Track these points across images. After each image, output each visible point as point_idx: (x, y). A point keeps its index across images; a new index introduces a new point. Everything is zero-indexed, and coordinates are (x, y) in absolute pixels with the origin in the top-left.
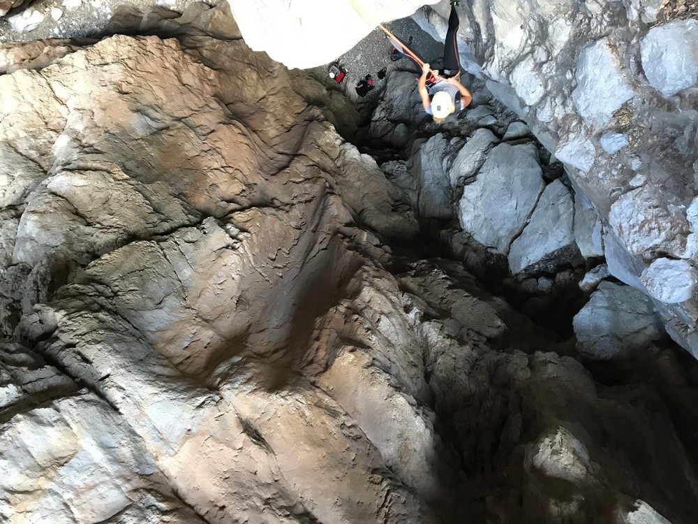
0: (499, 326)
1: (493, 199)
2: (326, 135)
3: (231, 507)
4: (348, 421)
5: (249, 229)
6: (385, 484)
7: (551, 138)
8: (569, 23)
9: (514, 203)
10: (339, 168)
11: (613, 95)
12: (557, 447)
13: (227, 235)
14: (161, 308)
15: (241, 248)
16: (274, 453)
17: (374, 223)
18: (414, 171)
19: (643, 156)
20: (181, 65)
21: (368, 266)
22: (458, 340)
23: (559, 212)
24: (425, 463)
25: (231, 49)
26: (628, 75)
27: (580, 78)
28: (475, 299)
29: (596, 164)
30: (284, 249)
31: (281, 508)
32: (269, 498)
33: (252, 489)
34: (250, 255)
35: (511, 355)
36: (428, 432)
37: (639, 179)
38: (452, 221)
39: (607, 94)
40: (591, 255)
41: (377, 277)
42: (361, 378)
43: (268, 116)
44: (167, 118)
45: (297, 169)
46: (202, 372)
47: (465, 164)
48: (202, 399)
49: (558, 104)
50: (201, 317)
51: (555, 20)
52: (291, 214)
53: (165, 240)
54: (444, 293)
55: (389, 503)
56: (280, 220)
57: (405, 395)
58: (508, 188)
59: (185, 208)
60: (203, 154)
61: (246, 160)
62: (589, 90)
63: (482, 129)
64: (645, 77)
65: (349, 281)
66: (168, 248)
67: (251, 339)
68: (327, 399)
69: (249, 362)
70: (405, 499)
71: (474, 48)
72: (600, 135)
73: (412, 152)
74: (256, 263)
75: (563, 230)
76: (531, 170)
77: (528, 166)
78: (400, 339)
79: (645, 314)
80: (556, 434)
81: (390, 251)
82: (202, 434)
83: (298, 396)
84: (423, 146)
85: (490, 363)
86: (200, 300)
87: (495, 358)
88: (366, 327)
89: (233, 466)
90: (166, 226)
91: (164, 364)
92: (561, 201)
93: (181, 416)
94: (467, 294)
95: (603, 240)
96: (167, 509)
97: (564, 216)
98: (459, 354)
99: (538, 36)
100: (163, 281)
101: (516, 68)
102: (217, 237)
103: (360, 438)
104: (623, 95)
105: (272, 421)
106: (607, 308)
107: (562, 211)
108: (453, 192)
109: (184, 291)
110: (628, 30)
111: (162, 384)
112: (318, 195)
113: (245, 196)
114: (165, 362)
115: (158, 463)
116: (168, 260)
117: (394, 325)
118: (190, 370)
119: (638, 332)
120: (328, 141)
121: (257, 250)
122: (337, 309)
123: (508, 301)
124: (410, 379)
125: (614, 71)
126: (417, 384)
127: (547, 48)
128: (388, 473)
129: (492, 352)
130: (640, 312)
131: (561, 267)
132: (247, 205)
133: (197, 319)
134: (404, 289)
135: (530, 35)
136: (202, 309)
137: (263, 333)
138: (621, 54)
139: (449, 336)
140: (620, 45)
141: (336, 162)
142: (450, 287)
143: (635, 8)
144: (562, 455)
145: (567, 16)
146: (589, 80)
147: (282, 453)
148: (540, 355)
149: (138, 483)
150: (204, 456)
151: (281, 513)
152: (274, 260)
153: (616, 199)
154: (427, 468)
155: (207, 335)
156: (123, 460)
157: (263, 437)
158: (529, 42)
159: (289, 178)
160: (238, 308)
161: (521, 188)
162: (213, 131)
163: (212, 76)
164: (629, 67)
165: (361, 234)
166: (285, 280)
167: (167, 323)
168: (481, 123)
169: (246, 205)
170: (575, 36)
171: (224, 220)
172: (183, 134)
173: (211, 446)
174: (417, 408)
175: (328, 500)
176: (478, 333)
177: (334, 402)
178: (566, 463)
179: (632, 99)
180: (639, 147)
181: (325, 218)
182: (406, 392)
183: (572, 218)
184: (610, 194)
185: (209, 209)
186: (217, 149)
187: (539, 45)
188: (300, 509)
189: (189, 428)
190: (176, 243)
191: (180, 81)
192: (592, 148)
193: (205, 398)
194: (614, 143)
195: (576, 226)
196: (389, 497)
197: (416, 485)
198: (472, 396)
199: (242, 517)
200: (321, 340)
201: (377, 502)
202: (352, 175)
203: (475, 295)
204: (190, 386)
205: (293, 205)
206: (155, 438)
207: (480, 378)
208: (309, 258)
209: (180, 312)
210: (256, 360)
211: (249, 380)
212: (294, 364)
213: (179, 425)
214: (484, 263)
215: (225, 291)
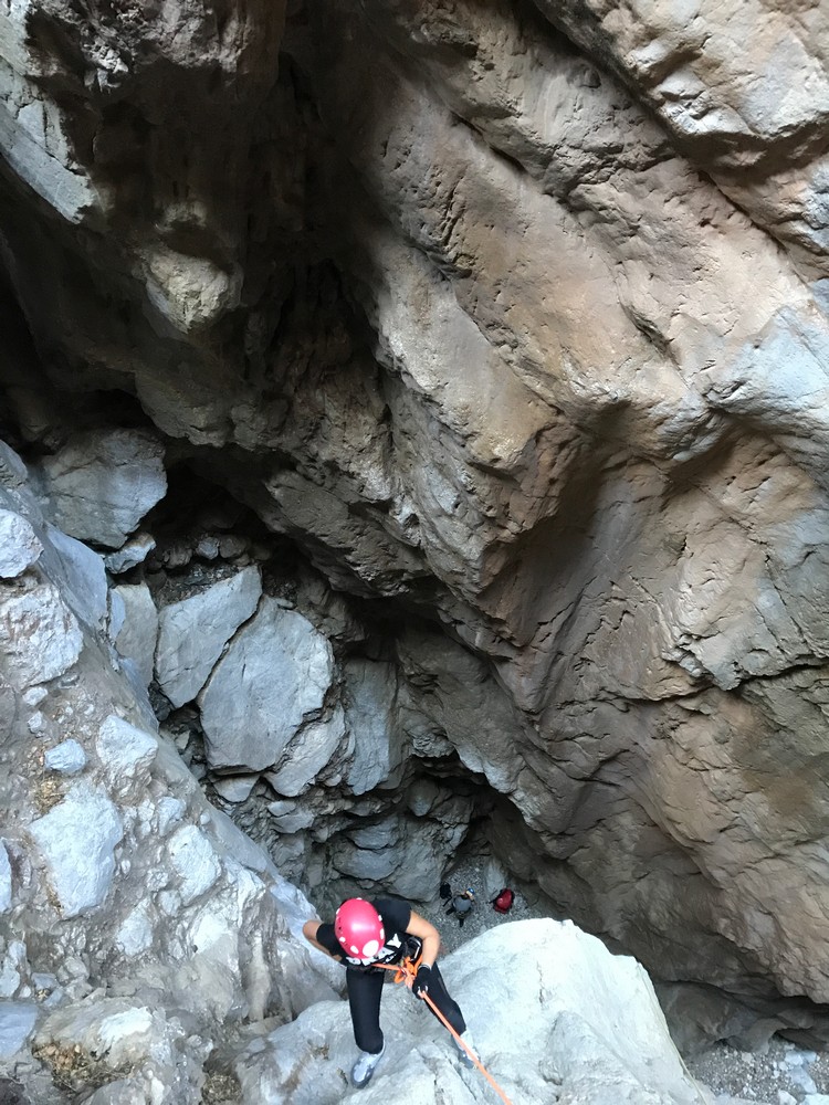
0: (277, 487)
1: (279, 684)
2: (539, 809)
3: (691, 225)
4: (506, 352)
5: (664, 663)
6: (452, 255)
7: (168, 772)
8: (120, 947)
9: (247, 675)
10: (520, 754)
11: (60, 829)
12: (192, 303)
13: (699, 658)
14: (807, 545)
15: (677, 634)
16: (622, 306)
17: (466, 660)
18: (399, 738)
19: (24, 731)
20: (775, 949)
21: (473, 593)
22: (339, 469)
23: (180, 655)
24: (392, 285)
25: (692, 966)
26: (36, 858)
27: (108, 860)
28: (311, 530)
29: (96, 725)
30: (609, 628)
31: (613, 221)
32: (632, 236)
33: (657, 252)
34: (663, 623)
35: (260, 443)
36: (386, 332)
37: (32, 697)
38: (345, 653)
39: (69, 831)
40: (134, 587)
41: (457, 573)
42: (484, 418)
43: (632, 847)
44: (799, 861)
45: (586, 757)
46: (739, 437)
47: (320, 741)
48: (734, 396)
49: (148, 823)
50: (742, 527)
51: (141, 953)
52: (597, 685)
53: (800, 657)
54: (357, 543)
55: (445, 225)
56: (613, 676)
57: (417, 389)
58: (255, 698)
59: (768, 707)
60: (737, 795)
61: (669, 779)
62: (96, 839)
63: (291, 795)
64: (9, 852)
65: (502, 571)
66: (795, 644)
67: (660, 488)
68: (538, 387)
69: (662, 450)
70: (422, 230)
71: (279, 925)
72: (86, 770)
73: (402, 767)
74: (654, 609)
75: (175, 628)
76: (218, 725)
77: (222, 730)
78: (424, 474)
79: (60, 494)
80: (192, 322)
81: (439, 612)
82: (737, 341)
83: (581, 393)
84: (385, 776)
85: (291, 432)
86: (744, 555)
87: (284, 439)
88: (475, 497)
89: (687, 288)
90: (798, 680)
91: (799, 455)
92: (174, 673)
93: (771, 370)
94: (324, 539)
95: (109, 609)
96: (794, 223)
97: (171, 649)
98: (336, 448)
99: (171, 931)
100: (802, 589)
101: (209, 885)
102: (714, 655)
103: (488, 326)
104: (45, 827)
105: (623, 357)
106: (115, 506)
107: (175, 657)
108: (341, 700)
109: (769, 571)
110: (27, 926)
111: (801, 423)
112: (553, 713)
113: (671, 719)
114: (798, 458)
115: (810, 296)
116: (796, 624)
117: (434, 497)
118: (758, 443)
119: (72, 469)
120: (535, 799)
121: (652, 630)
122: (521, 526)
123: (264, 526)
124: (413, 412)
125: (55, 866)
126: (402, 405)
127: (158, 911)
128: (447, 270)
129: (290, 450)
130: (68, 498)
131: (182, 571)
132: (667, 704)
133: (748, 524)
134: (418, 552)
135: (184, 934)
136: (740, 540)
137: (643, 495)
138: (44, 891)
139: (352, 475)
140: (43, 905)
141: (524, 764)
142: (349, 551)
143: (12, 959)
144: (185, 290)
145: (122, 959)
146: (94, 856)
147: (610, 306)
148: (214, 439)
150: (732, 305)
151: (614, 212)
152: (626, 612)
153: (70, 670)
154: (389, 277)
155: (731, 497)
157: (639, 332)
158: (186, 925)
159: (599, 744)
160: (683, 537)
161: (234, 697)
162: (721, 831)
163: (723, 923)
164: (33, 869)
165: (483, 643)
166: (606, 578)
167: (797, 521)
168: (292, 805)
169: (669, 706)
170: (111, 927)
171: (705, 683)
172: (772, 831)
173: (721, 320)
174: (399, 368)
175: (538, 232)
176: (307, 478)
177: (526, 382)
178: (179, 279)
179: (33, 820)
180: (30, 746)
181: (541, 673)
182: (415, 394)
183: (160, 646)
184: (78, 678)
185: (731, 703)
186: (715, 800)
187: (170, 918)
188: (584, 217)
189: (758, 350)
190: (782, 651)
191: (776, 921)
192: (100, 751)
193: (731, 398)
194: (65, 755)
195: (154, 633)
196: (445, 234)
197: (406, 250)
198: (320, 384)
199: (673, 209)
200: (547, 479)
201: (464, 226)
202: (498, 740)
203: (313, 538)
204: (755, 417)
205: (593, 700)
206: (814, 337)
207: (307, 410)
208: (568, 612)
209: (775, 537)
210: (651, 453)
211: (660, 423)
212: (590, 444)
213: (774, 356)
214: (299, 585)
215: (704, 567)
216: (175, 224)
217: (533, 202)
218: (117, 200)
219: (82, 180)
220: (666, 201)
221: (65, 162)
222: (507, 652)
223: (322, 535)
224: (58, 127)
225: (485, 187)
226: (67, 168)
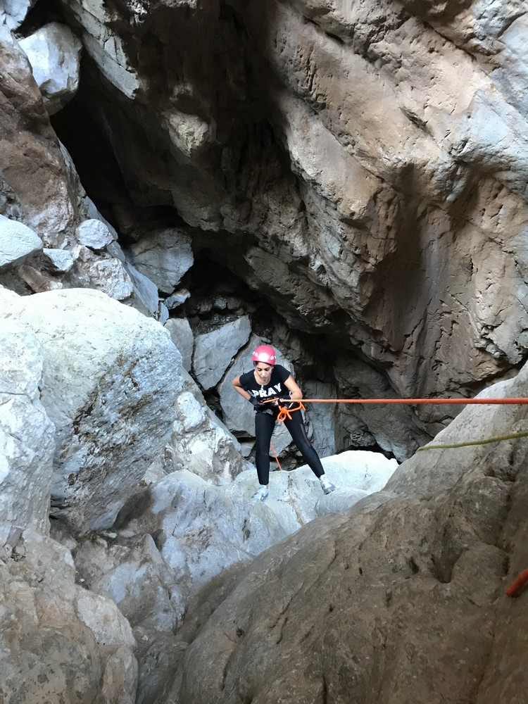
0: (250, 258)
3: (424, 52)
4: (350, 149)
5: (478, 352)
6: (314, 96)
10: (413, 439)
12: (190, 138)
13: (496, 343)
15: (480, 327)
16: (401, 109)
18: (341, 433)
21: (360, 312)
22: (279, 241)
23: (206, 362)
24: (290, 121)
28: (271, 284)
30: (447, 336)
31: (389, 61)
32: (400, 67)
33: (412, 73)
34: (472, 323)
35: (237, 228)
36: (290, 149)
40: (180, 320)
41: (348, 298)
42: (343, 189)
48: (465, 150)
50: (497, 243)
52: (447, 378)
54: (296, 290)
55: (308, 79)
56: (453, 368)
57: (308, 178)
65: (373, 294)
67: (448, 225)
68: (369, 167)
69: (438, 195)
70: (298, 85)
74: (467, 315)
75: (204, 346)
76: (230, 405)
77: (232, 409)
78: (324, 237)
79: (140, 264)
80: (191, 149)
81: (350, 338)
82: (458, 115)
83: (389, 164)
85: (253, 220)
86: (503, 263)
87: (249, 225)
88: (348, 242)
89: (430, 90)
91: (510, 184)
92: (203, 370)
93: (479, 129)
94: (278, 289)
95: (159, 310)
96: (472, 40)
97: (201, 357)
98: (276, 227)
101: (199, 423)
102: (503, 338)
103: (339, 135)
105: (405, 137)
106: (167, 270)
107: (204, 361)
109: (519, 271)
111: (502, 160)
114: (511, 186)
115: (491, 82)
117: (329, 250)
118: (489, 183)
119: (146, 251)
121: (468, 330)
122: (376, 259)
123: (247, 286)
124: (314, 200)
126: (309, 197)
128: (316, 107)
129: (253, 232)
130: (143, 266)
131: (206, 317)
133: (499, 240)
134: (328, 291)
135: (185, 444)
136: (498, 252)
137: (441, 232)
139: (286, 243)
142: (292, 296)
144: (186, 132)
147: (395, 110)
148: (213, 226)
149: (499, 58)
150: (453, 95)
151: (389, 56)
152: (454, 322)
154: (288, 115)
155: (486, 223)
156: (518, 77)
157: (410, 121)
160: (469, 259)
165: (375, 354)
166: (438, 298)
167: (524, 232)
171: (504, 362)
173: (449, 105)
174: (299, 168)
175: (354, 75)
176: (265, 250)
177: (363, 165)
178: (183, 126)
181: (411, 371)
182: (309, 182)
183: (195, 354)
188: (377, 63)
189: (470, 119)
193: (464, 152)
196: (309, 85)
197: (295, 100)
198: (266, 191)
199: (415, 46)
200: (385, 226)
201: (318, 78)
202: (398, 429)
203: (272, 290)
204: (479, 163)
205: (447, 390)
206: (497, 105)
207: (260, 206)
208: (421, 326)
209: (515, 246)
210: (435, 198)
211: (432, 176)
212: (404, 200)
213: (479, 121)
214: (273, 330)
215: (485, 277)
216: (179, 95)
217: (350, 59)
218: (150, 85)
219: (134, 75)
220: (411, 42)
221: (125, 66)
222: (390, 358)
223: (279, 287)
224: (121, 48)
225: (324, 54)
226: (127, 70)
